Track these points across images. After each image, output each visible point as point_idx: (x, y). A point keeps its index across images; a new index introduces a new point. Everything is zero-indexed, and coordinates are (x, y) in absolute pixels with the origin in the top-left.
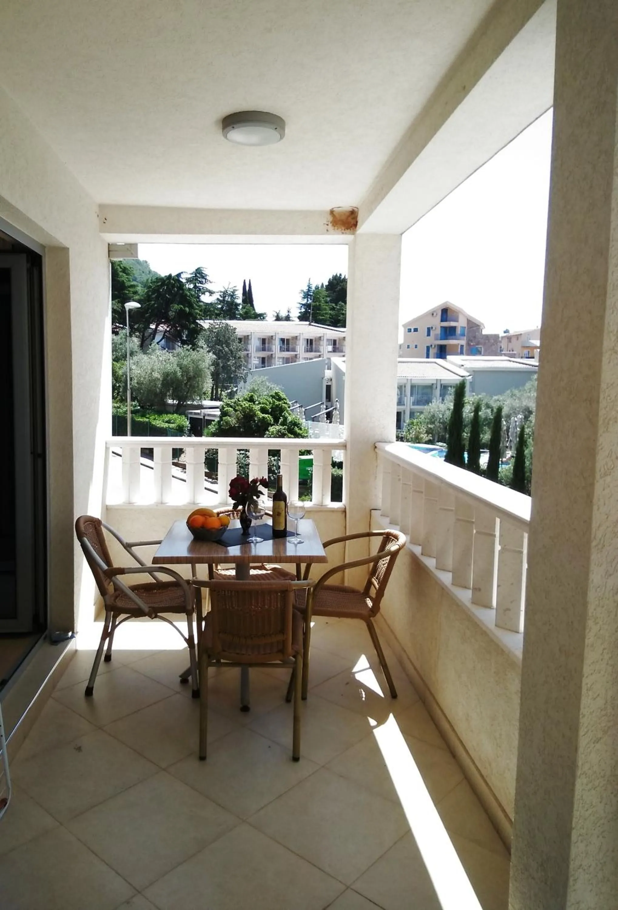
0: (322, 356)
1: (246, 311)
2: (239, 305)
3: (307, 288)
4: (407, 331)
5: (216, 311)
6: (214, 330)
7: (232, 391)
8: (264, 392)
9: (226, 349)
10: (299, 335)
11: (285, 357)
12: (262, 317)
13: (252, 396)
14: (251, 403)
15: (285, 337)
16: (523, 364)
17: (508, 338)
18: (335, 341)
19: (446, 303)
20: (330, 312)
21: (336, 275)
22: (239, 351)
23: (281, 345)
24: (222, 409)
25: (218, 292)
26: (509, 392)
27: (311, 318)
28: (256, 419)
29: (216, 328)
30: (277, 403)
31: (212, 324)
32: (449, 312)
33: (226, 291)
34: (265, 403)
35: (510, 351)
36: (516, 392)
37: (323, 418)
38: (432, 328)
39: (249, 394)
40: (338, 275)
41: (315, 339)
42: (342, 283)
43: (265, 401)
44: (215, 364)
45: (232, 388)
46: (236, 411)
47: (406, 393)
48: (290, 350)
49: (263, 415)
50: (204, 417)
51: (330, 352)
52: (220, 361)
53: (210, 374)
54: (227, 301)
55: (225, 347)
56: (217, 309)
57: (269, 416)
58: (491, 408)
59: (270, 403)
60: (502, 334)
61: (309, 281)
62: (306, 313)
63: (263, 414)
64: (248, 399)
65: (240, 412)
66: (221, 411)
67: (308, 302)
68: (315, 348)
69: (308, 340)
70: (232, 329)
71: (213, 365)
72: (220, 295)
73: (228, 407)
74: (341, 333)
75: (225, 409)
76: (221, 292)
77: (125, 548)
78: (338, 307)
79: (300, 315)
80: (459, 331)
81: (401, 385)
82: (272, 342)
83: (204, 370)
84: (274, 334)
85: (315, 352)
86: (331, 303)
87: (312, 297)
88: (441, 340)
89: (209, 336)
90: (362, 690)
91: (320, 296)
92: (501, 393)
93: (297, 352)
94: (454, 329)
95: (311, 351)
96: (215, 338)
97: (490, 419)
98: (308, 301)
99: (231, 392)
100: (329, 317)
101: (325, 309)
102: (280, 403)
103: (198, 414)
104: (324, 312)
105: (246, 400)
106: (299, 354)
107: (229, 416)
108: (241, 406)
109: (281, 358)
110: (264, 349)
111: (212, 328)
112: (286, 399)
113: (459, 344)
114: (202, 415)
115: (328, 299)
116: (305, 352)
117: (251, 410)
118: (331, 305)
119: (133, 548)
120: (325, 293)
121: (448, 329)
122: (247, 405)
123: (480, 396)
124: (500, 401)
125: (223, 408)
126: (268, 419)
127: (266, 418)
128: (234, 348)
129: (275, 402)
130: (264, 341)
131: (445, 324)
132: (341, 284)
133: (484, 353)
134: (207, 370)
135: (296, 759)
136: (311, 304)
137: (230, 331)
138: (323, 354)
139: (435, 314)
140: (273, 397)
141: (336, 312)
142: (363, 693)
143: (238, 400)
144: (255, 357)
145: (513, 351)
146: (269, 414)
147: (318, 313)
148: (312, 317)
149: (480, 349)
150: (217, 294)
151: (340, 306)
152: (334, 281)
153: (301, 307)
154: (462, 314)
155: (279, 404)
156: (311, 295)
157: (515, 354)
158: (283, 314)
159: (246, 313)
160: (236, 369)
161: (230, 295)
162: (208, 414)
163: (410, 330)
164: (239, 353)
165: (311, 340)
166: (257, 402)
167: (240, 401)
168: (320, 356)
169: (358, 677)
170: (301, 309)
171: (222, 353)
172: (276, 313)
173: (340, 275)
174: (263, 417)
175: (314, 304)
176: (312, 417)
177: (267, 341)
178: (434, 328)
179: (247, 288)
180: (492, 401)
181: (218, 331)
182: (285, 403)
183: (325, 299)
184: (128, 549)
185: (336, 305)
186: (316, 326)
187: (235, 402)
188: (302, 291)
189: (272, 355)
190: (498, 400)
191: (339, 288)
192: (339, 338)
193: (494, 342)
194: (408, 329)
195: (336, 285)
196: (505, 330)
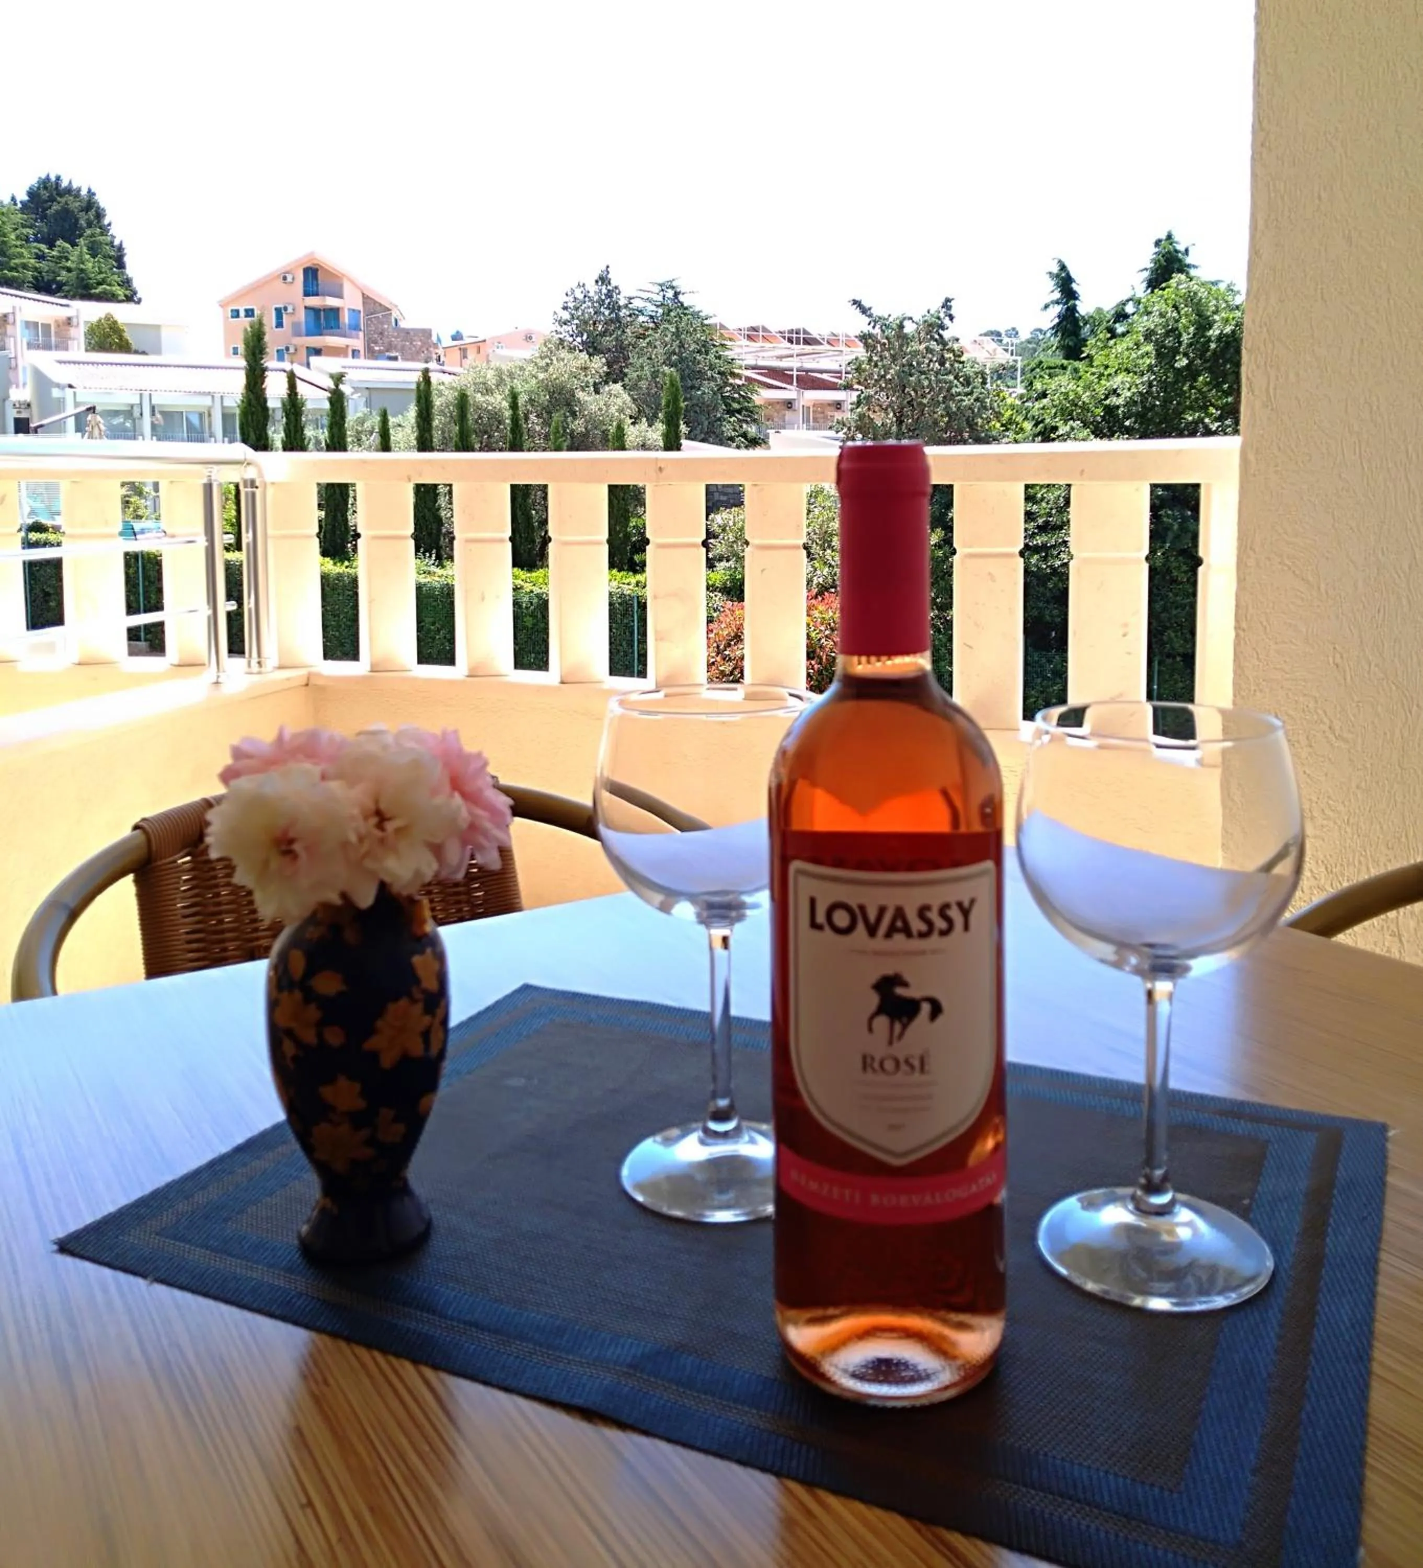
4: (230, 314)
18: (45, 326)
19: (312, 253)
20: (32, 262)
21: (48, 178)
32: (320, 275)
38: (286, 309)
40: (53, 179)
42: (61, 195)
78: (54, 253)
80: (345, 318)
86: (36, 242)
88: (307, 335)
91: (7, 222)
94: (335, 312)
100: (33, 273)
101: (21, 256)
104: (18, 262)
113: (347, 346)
115: (28, 232)
118: (36, 248)
120: (20, 218)
121: (322, 313)
131: (313, 301)
132: (59, 199)
139: (289, 279)
141: (50, 263)
151: (60, 249)
152: (42, 192)
154: (353, 282)
163: (236, 314)
173: (58, 178)
178: (290, 310)
183: (18, 231)
185: (50, 248)
191: (56, 207)
192: (56, 321)
193: (421, 347)
194: (232, 311)
195: (47, 201)
196: (454, 333)
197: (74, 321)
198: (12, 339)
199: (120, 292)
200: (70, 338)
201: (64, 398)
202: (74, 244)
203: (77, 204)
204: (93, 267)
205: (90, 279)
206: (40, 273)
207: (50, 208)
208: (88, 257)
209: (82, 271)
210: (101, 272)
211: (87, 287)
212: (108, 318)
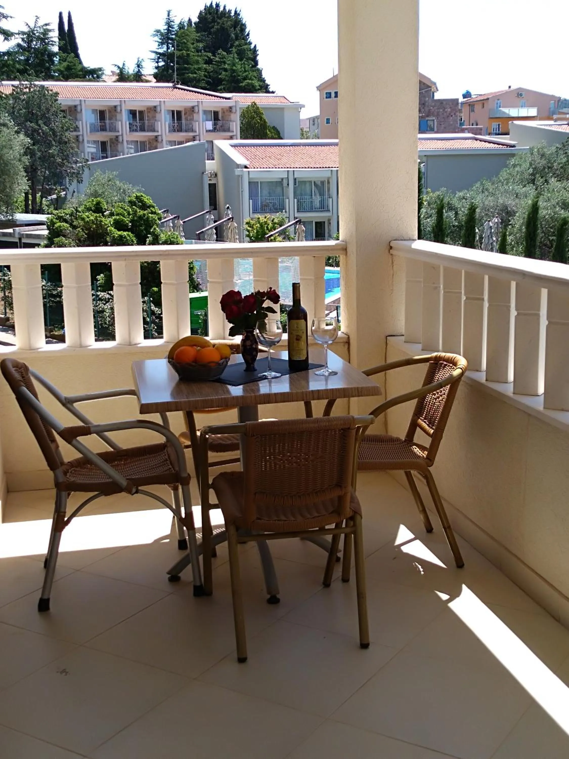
0: (198, 138)
1: (68, 65)
2: (55, 54)
3: (166, 27)
4: (323, 95)
5: (18, 66)
6: (22, 97)
7: (59, 197)
8: (114, 196)
9: (45, 128)
10: (158, 104)
11: (139, 140)
12: (95, 76)
13: (98, 203)
14: (98, 215)
15: (137, 107)
16: (494, 143)
17: (469, 105)
18: (216, 114)
20: (205, 66)
21: (211, 5)
22: (66, 130)
23: (131, 122)
24: (50, 226)
25: (19, 34)
26: (478, 185)
27: (175, 76)
28: (108, 239)
29: (24, 93)
30: (141, 212)
31: (17, 87)
33: (33, 31)
34: (121, 214)
35: (473, 125)
36: (488, 185)
37: (212, 234)
39: (93, 201)
40: (214, 5)
41: (185, 109)
42: (220, 18)
43: (121, 211)
44: (28, 151)
45: (59, 192)
46: (74, 227)
47: (331, 192)
48: (146, 128)
49: (120, 233)
50: (20, 239)
51: (210, 131)
52: (36, 147)
53: (22, 170)
54: (34, 48)
55: (42, 125)
56: (19, 62)
57: (130, 233)
58: (454, 209)
59: (129, 214)
60: (461, 100)
61: (169, 16)
62: (167, 67)
63: (119, 230)
64: (93, 208)
65: (82, 229)
66: (48, 229)
67: (169, 51)
68: (186, 125)
69: (173, 112)
70: (51, 95)
71: (25, 154)
72: (23, 39)
73: (60, 222)
74: (224, 100)
75: (56, 226)
76: (23, 33)
77: (64, 405)
78: (217, 59)
79: (156, 71)
81: (323, 180)
82: (116, 116)
83: (12, 162)
84: (118, 103)
85: (186, 131)
86: (205, 51)
87: (176, 41)
89: (13, 108)
90: (417, 564)
91: (187, 41)
92: (468, 187)
93: (158, 132)
95: (180, 130)
96: (24, 110)
97: (454, 226)
98: (168, 48)
99: (57, 199)
100: (205, 76)
101: (197, 62)
102: (145, 212)
103: (10, 235)
104: (196, 66)
105: (89, 209)
106: (161, 135)
107: (64, 236)
108: (83, 219)
109: (132, 141)
110: (103, 129)
111: (17, 93)
112: (153, 207)
114: (17, 236)
115: (201, 45)
116: (169, 131)
117: (100, 225)
118: (205, 56)
119: (75, 405)
120: (195, 35)
122: (92, 218)
123: (438, 193)
124: (466, 199)
125: (53, 223)
126: (128, 238)
127: (125, 237)
128: (57, 126)
129: (136, 211)
130: (102, 114)
132: (219, 21)
133: (437, 129)
134: (17, 163)
135: (364, 646)
136: (174, 53)
137: (50, 98)
138: (199, 135)
140: (132, 203)
141: (215, 66)
142: (420, 567)
143: (77, 211)
144: (88, 142)
145: (477, 125)
146: (129, 232)
147: (186, 69)
148: (177, 75)
149: (430, 123)
150: (17, 36)
152: (209, 16)
153: (159, 58)
155: (144, 215)
156: (172, 39)
157: (481, 129)
158: (131, 69)
159: (68, 68)
160: (63, 160)
161: (38, 38)
162: (27, 235)
163: (329, 95)
164: (67, 134)
165: (179, 113)
166: (107, 213)
167: (80, 212)
168: (194, 139)
169: (405, 549)
170: (157, 62)
171: (39, 134)
172: (119, 67)
173: (217, 5)
174: (121, 236)
175: (177, 53)
176: (197, 233)
177: (107, 115)
179: (66, 28)
180: (455, 199)
181: (29, 97)
182: (152, 213)
183: (195, 45)
184: (69, 405)
185: (214, 55)
186: (185, 90)
187: (72, 213)
188: (158, 31)
189: (117, 137)
190: (464, 198)
191: (216, 26)
192: (222, 109)
193: (451, 112)
194: (326, 93)
195: (211, 23)
196: (464, 92)
197: (234, 110)
198: (197, 123)
199: (256, 83)
200: (231, 121)
201: (242, 175)
202: (229, 52)
203: (229, 23)
204: (241, 68)
205: (239, 76)
206: (208, 72)
207: (213, 27)
208: (237, 61)
209: (234, 71)
210: (245, 71)
211: (239, 81)
212: (254, 104)
